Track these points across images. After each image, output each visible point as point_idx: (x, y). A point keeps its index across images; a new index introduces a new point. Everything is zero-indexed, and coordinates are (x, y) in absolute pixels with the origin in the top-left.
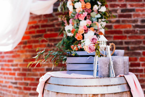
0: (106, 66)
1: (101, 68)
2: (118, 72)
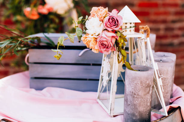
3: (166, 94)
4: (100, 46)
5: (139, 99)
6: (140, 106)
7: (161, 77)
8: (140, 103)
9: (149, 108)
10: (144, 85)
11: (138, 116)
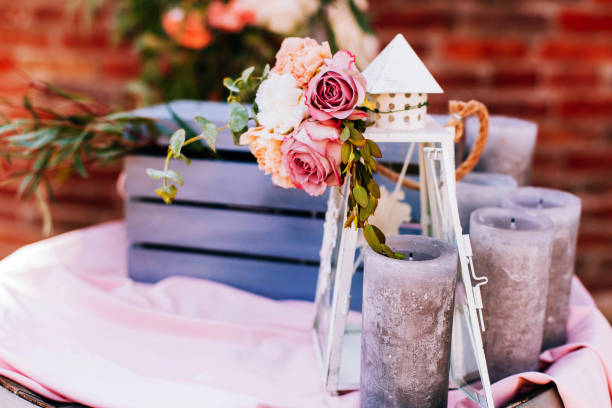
0: (430, 331)
1: (386, 338)
2: (509, 337)
3: (518, 336)
4: (292, 169)
5: (399, 349)
6: (401, 372)
7: (480, 281)
8: (401, 362)
9: (432, 380)
10: (414, 306)
11: (395, 403)
